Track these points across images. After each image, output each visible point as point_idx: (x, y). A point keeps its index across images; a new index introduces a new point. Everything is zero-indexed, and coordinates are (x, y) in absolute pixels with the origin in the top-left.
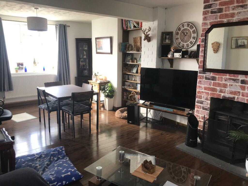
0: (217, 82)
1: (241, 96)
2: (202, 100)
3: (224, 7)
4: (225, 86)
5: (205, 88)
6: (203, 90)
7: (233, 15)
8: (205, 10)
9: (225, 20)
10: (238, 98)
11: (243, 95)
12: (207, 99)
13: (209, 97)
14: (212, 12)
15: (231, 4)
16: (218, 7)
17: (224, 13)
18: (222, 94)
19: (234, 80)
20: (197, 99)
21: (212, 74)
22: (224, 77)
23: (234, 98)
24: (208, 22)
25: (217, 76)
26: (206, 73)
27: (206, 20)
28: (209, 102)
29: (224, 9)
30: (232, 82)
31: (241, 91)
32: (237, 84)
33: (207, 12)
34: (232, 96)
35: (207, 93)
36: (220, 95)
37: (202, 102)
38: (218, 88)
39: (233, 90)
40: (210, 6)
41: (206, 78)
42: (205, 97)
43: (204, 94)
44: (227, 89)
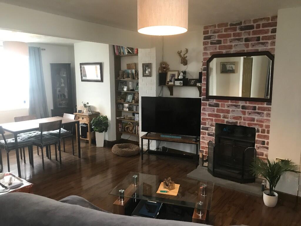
0: (220, 108)
1: (242, 121)
2: (207, 126)
3: (222, 39)
4: (228, 112)
5: (209, 115)
6: (207, 117)
7: (230, 47)
8: (205, 41)
9: (224, 51)
10: (240, 122)
11: (244, 120)
12: (212, 125)
13: (214, 123)
14: (212, 43)
15: (228, 37)
16: (217, 39)
17: (222, 44)
18: (226, 120)
19: (236, 106)
20: (201, 126)
21: (215, 101)
22: (226, 103)
23: (237, 122)
24: (208, 52)
25: (220, 103)
26: (210, 100)
27: (207, 50)
28: (214, 128)
29: (222, 41)
30: (233, 108)
31: (243, 116)
32: (239, 110)
33: (207, 43)
34: (234, 121)
35: (212, 120)
36: (224, 120)
37: (207, 129)
38: (222, 114)
39: (236, 115)
40: (209, 38)
41: (210, 105)
42: (210, 123)
43: (209, 120)
44: (230, 115)
